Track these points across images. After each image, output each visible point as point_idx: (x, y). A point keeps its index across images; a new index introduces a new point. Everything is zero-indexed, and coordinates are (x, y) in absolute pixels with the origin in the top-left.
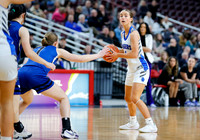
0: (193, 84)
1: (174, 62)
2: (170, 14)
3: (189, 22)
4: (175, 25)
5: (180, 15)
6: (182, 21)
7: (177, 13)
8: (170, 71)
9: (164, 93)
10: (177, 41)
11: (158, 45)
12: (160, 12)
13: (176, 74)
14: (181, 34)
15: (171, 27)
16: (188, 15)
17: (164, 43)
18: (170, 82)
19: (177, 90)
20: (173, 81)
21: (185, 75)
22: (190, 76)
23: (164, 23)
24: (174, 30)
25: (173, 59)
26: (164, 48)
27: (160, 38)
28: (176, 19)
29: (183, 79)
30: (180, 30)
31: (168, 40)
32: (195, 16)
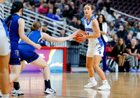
0: (135, 56)
1: (122, 41)
2: (119, 8)
3: (132, 14)
4: (122, 16)
5: (126, 9)
6: (128, 13)
7: (124, 8)
8: (119, 48)
9: (115, 63)
10: (124, 27)
11: (111, 30)
12: (113, 7)
13: (124, 50)
14: (127, 22)
15: (120, 17)
16: (131, 9)
17: (115, 28)
18: (119, 55)
19: (124, 61)
20: (122, 55)
21: (130, 51)
22: (133, 51)
23: (115, 15)
24: (122, 20)
25: (121, 40)
26: (115, 32)
27: (112, 25)
28: (123, 12)
29: (128, 53)
30: (126, 20)
31: (117, 26)
32: (136, 10)
